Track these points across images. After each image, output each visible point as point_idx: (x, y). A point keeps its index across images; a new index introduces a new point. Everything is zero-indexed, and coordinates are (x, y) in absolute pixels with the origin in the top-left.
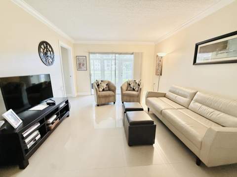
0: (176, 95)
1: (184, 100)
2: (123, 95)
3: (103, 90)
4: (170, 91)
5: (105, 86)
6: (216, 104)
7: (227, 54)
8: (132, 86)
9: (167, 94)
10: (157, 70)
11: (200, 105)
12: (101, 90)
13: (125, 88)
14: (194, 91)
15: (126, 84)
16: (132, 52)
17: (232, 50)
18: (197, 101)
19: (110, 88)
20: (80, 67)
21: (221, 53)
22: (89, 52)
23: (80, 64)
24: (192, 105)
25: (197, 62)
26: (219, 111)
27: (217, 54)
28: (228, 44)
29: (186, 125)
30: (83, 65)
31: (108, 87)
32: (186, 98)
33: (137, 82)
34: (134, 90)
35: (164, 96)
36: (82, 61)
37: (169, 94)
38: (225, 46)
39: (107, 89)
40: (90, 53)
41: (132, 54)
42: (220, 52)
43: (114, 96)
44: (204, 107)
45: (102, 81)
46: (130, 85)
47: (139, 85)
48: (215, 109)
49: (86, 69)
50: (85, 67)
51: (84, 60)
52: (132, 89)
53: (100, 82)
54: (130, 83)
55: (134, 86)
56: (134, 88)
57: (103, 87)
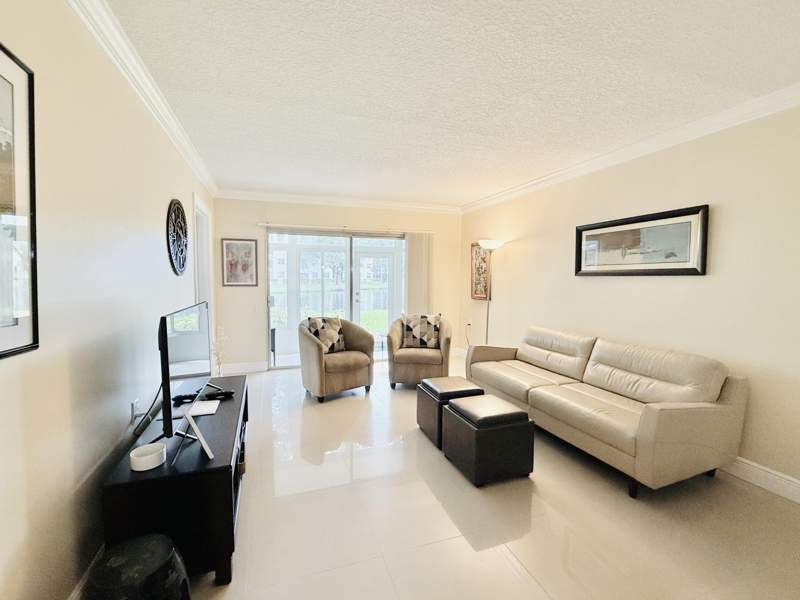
0: (548, 352)
1: (570, 362)
2: (395, 361)
3: (332, 350)
4: (529, 342)
5: (336, 337)
6: (640, 364)
7: (642, 256)
8: (416, 332)
9: (520, 351)
10: (475, 284)
11: (608, 369)
12: (326, 349)
13: (397, 340)
14: (588, 339)
15: (399, 328)
16: (400, 232)
17: (650, 250)
18: (600, 361)
19: (353, 340)
20: (233, 275)
21: (631, 254)
22: (267, 228)
23: (233, 265)
24: (590, 371)
25: (584, 268)
26: (650, 377)
27: (624, 255)
28: (642, 236)
29: (594, 413)
30: (245, 268)
31: (345, 339)
32: (573, 355)
33: (431, 319)
34: (423, 344)
35: (514, 356)
36: (240, 256)
37: (525, 350)
38: (635, 240)
39: (342, 343)
40: (269, 229)
41: (403, 237)
42: (629, 251)
43: (369, 366)
44: (618, 373)
45: (324, 321)
46: (409, 329)
47: (437, 329)
48: (641, 374)
49: (254, 283)
50: (252, 276)
51: (250, 253)
52: (419, 342)
53: (320, 324)
54: (411, 326)
55: (422, 334)
56: (425, 339)
57: (331, 339)
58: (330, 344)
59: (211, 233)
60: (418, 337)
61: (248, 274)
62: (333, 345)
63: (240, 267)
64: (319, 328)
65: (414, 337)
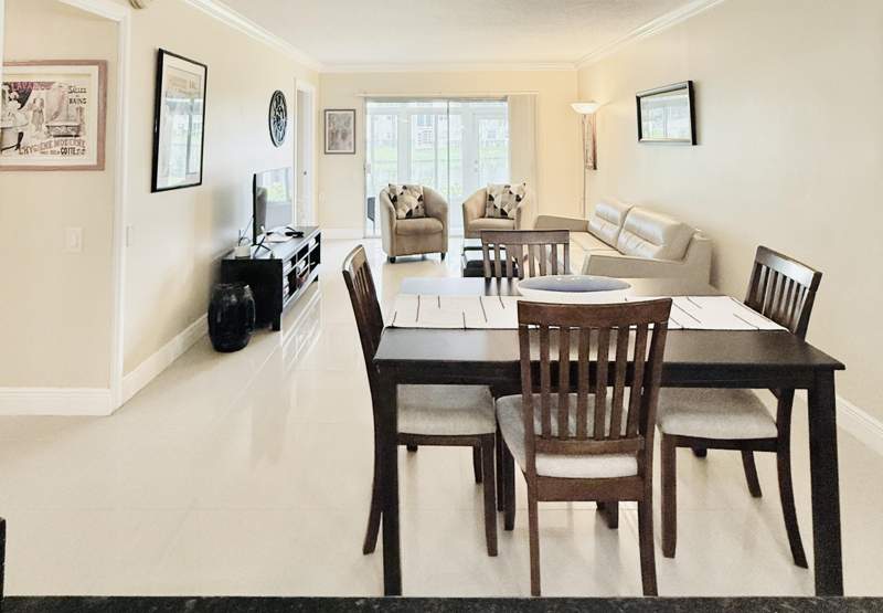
0: (605, 222)
3: (409, 215)
4: (597, 213)
5: (415, 203)
8: (497, 202)
9: (591, 223)
12: (402, 214)
13: (475, 209)
15: (481, 199)
16: (502, 95)
19: (429, 208)
20: (333, 143)
23: (333, 135)
24: (621, 238)
30: (344, 137)
31: (425, 207)
33: (514, 189)
34: (504, 215)
35: (586, 228)
36: (340, 125)
37: (595, 222)
39: (421, 211)
40: (366, 99)
41: (505, 99)
43: (443, 233)
45: (405, 188)
46: (491, 198)
47: (519, 200)
49: (352, 151)
50: (350, 144)
51: (349, 122)
52: (499, 211)
53: (399, 190)
54: (493, 196)
55: (503, 204)
56: (505, 209)
57: (409, 204)
58: (408, 210)
59: (314, 107)
60: (499, 208)
61: (347, 142)
62: (411, 211)
63: (340, 136)
64: (398, 194)
65: (495, 207)
